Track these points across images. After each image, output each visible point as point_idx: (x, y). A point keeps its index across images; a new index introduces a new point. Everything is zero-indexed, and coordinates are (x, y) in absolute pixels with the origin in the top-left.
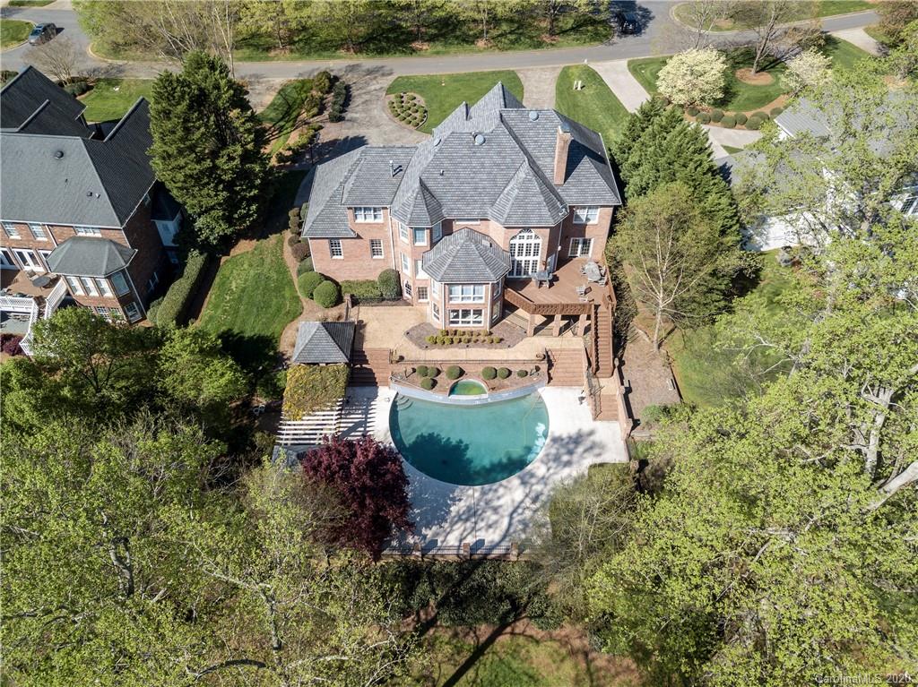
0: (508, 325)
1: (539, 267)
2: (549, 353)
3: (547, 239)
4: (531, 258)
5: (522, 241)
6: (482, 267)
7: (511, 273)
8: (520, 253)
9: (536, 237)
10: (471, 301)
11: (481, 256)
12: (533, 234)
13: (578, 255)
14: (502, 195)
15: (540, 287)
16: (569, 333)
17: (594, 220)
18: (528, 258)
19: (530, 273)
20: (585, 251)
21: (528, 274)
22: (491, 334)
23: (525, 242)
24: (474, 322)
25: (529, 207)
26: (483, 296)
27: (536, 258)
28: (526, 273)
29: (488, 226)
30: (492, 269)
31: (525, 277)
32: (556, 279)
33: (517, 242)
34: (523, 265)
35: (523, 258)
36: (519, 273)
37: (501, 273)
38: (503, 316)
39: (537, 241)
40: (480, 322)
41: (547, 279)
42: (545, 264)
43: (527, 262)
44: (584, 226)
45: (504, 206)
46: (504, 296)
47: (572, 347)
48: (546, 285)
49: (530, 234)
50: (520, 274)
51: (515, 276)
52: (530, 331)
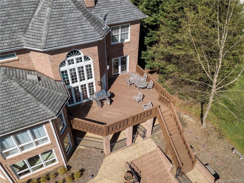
0: (83, 150)
1: (96, 88)
2: (132, 165)
3: (97, 58)
4: (86, 82)
5: (72, 66)
6: (33, 104)
7: (71, 101)
8: (74, 80)
9: (86, 58)
10: (35, 147)
11: (29, 92)
12: (82, 55)
13: (120, 72)
14: (33, 19)
15: (102, 106)
16: (139, 138)
17: (127, 38)
18: (83, 83)
19: (89, 96)
20: (124, 68)
21: (87, 98)
22: (69, 168)
23: (76, 65)
24: (47, 164)
25: (69, 24)
26: (47, 136)
27: (90, 81)
28: (85, 97)
29: (29, 60)
30: (47, 104)
31: (85, 101)
32: (112, 95)
33: (66, 67)
34: (80, 91)
35: (78, 84)
36: (78, 99)
37: (59, 104)
38: (76, 144)
39: (88, 63)
40: (54, 161)
41: (106, 97)
42: (101, 84)
43: (84, 87)
44: (121, 45)
45: (39, 29)
46: (71, 126)
47: (148, 152)
48: (107, 102)
49: (79, 56)
50: (80, 100)
51: (76, 103)
52: (106, 148)
